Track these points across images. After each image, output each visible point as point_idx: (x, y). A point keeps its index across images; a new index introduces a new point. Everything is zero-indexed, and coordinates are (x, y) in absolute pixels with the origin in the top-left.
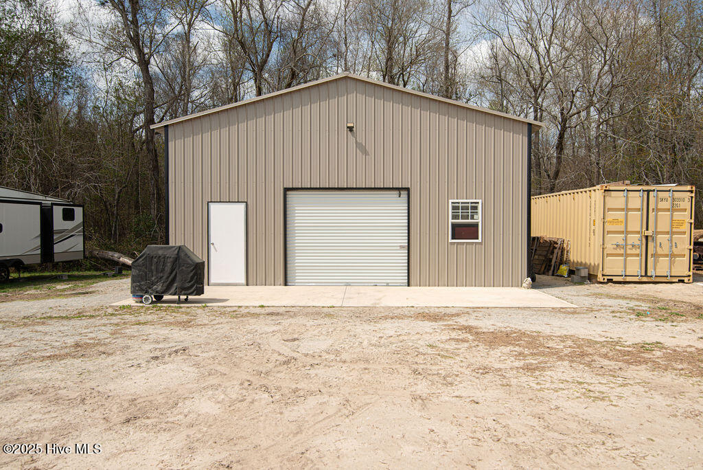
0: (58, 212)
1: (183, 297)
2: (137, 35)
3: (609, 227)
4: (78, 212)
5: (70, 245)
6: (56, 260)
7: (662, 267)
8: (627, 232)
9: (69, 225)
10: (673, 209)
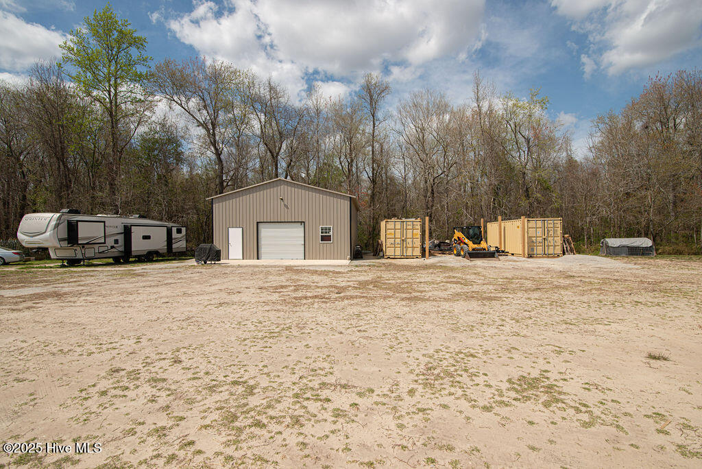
0: (174, 230)
1: (213, 262)
2: (215, 141)
3: (388, 236)
4: (184, 229)
5: (180, 244)
6: (174, 251)
7: (409, 253)
8: (395, 238)
9: (179, 236)
10: (413, 229)
